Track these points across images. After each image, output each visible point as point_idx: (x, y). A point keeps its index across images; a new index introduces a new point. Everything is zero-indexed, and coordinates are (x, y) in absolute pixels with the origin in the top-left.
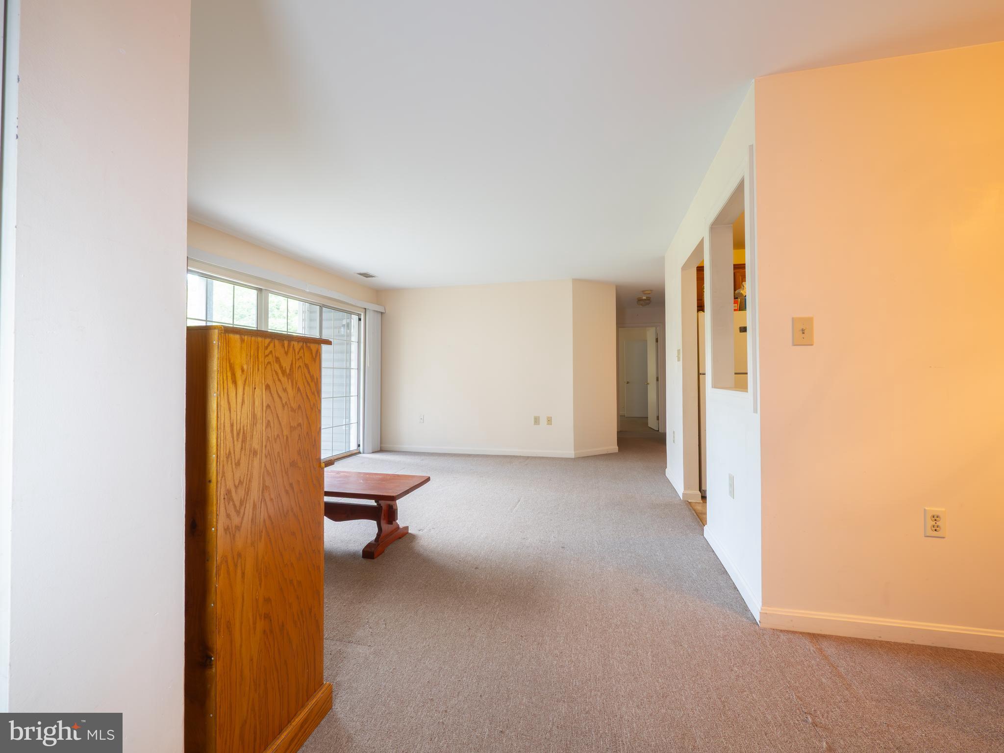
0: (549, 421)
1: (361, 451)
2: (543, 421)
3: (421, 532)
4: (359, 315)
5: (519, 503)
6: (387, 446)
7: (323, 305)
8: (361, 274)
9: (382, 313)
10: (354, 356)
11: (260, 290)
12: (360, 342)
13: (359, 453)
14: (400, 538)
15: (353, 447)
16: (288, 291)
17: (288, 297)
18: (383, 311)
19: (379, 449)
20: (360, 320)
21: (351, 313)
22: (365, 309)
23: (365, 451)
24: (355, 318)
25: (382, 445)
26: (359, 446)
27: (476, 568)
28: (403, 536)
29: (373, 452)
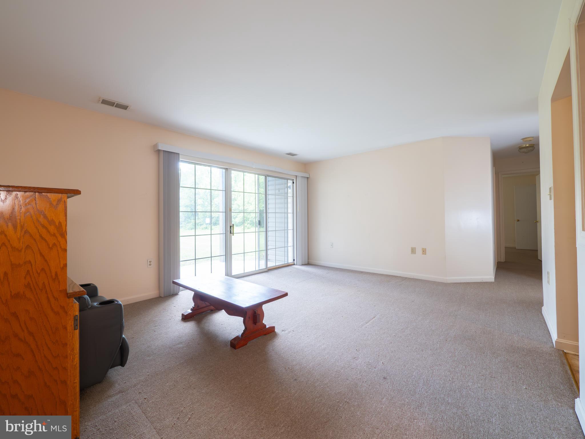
0: (424, 251)
1: (295, 264)
2: (419, 251)
3: (283, 332)
4: (293, 180)
5: (373, 320)
6: (312, 261)
7: (267, 175)
8: (287, 154)
9: (307, 178)
10: (290, 206)
11: (226, 169)
12: (294, 197)
13: (294, 264)
14: (265, 335)
15: (290, 261)
16: (244, 168)
17: (244, 172)
18: (307, 176)
19: (307, 263)
20: (293, 183)
21: (287, 179)
22: (296, 176)
23: (297, 264)
24: (290, 183)
25: (309, 261)
26: (294, 260)
27: (296, 380)
28: (269, 333)
29: (302, 265)
